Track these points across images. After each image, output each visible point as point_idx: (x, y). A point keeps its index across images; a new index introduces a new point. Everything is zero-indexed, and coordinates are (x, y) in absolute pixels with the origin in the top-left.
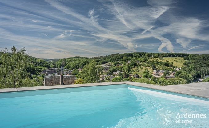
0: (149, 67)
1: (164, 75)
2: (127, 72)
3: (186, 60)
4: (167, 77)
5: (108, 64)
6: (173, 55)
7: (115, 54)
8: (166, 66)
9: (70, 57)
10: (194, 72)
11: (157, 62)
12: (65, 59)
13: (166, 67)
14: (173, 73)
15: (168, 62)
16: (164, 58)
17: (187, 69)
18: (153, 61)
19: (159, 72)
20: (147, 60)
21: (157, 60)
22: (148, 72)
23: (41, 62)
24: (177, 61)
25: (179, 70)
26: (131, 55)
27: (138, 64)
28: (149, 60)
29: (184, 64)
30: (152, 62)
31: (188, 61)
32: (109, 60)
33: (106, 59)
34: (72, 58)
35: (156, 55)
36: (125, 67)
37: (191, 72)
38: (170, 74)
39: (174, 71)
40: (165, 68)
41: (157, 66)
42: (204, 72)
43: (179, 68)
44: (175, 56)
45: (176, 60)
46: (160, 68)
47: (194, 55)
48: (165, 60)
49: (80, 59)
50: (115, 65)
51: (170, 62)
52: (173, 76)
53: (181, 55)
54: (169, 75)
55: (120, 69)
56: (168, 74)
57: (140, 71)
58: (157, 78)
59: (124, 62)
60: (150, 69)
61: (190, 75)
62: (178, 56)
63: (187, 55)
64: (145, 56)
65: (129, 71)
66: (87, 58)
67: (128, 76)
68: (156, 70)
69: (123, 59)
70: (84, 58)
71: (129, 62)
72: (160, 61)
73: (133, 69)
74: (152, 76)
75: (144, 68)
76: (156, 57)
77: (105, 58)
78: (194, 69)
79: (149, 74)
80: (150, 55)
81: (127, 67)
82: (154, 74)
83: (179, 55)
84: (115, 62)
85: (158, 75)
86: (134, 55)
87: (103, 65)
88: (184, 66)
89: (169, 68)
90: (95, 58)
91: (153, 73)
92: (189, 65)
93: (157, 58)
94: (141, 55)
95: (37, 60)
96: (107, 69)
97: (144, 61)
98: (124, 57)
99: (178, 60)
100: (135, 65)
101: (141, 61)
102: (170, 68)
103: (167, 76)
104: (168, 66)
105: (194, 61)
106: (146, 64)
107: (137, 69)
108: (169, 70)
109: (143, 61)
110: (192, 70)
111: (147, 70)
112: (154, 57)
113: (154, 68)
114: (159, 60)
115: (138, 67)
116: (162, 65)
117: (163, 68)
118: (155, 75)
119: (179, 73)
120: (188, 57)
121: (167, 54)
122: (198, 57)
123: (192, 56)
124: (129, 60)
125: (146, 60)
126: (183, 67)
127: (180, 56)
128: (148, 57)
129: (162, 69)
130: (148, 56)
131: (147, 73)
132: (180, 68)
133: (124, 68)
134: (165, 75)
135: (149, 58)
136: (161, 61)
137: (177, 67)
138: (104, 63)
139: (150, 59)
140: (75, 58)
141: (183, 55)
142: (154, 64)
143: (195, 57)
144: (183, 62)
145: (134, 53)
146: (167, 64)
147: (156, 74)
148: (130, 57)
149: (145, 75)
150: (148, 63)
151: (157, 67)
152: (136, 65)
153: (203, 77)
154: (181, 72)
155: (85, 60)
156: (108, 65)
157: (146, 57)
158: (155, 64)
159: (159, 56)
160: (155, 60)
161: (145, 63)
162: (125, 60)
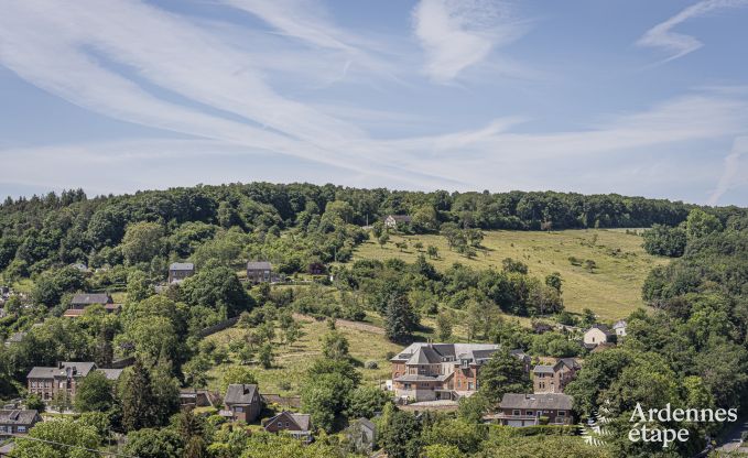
0: (360, 318)
1: (486, 386)
2: (159, 373)
3: (662, 253)
4: (508, 411)
6: (563, 216)
7: (52, 195)
8: (505, 306)
10: (722, 362)
11: (430, 273)
13: (508, 318)
14: (564, 370)
15: (524, 272)
16: (490, 240)
18: (398, 265)
19: (448, 368)
20: (346, 258)
21: (433, 252)
24: (592, 265)
25: (612, 339)
26: (195, 207)
27: (266, 291)
28: (365, 253)
29: (653, 291)
30: (389, 273)
31: (680, 267)
35: (416, 215)
36: (143, 325)
37: (700, 359)
38: (537, 380)
39: (570, 354)
40: (494, 329)
41: (425, 308)
43: (606, 328)
44: (578, 226)
45: (584, 254)
46: (456, 331)
47: (724, 217)
48: (499, 252)
50: (51, 300)
51: (537, 272)
52: (556, 399)
53: (624, 209)
54: (527, 386)
55: (95, 342)
56: (515, 376)
57: (280, 361)
58: (430, 418)
59: (135, 275)
60: (369, 341)
61: (691, 382)
62: (604, 225)
63: (674, 215)
64: (324, 219)
67: (174, 407)
68: (415, 348)
69: (125, 247)
71: (182, 273)
72: (457, 266)
73: (219, 338)
74: (385, 397)
75: (315, 333)
76: (420, 230)
78: (724, 332)
79: (356, 380)
80: (367, 209)
81: (161, 322)
82: (407, 385)
83: (608, 213)
84: (53, 275)
85: (435, 389)
86: (223, 212)
88: (651, 312)
89: (526, 323)
91: (393, 375)
92: (689, 296)
93: (427, 241)
94: (287, 205)
97: (317, 269)
98: (135, 232)
100: (237, 302)
101: (293, 268)
102: (539, 329)
103: (510, 401)
104: (524, 314)
105: (721, 265)
106: (337, 296)
107: (257, 340)
108: (525, 347)
109: (306, 263)
110: (713, 338)
111: (344, 346)
112: (403, 230)
113: (405, 330)
114: (448, 257)
115: (259, 320)
116: (472, 304)
117: (475, 330)
118: (412, 394)
119: (609, 373)
120: (680, 228)
121: (512, 201)
123: (711, 226)
124: (183, 253)
125: (333, 254)
126: (640, 316)
127: (615, 225)
128: (350, 228)
129: (473, 338)
130: (348, 217)
131: (345, 372)
132: (621, 330)
133: (136, 330)
134: (496, 390)
135: (361, 239)
136: (464, 261)
137: (590, 320)
139: (370, 252)
142: (403, 291)
143: (730, 234)
144: (643, 275)
145: (225, 192)
146: (510, 296)
147: (421, 386)
148: (191, 228)
149: (322, 391)
150: (353, 284)
151: (425, 322)
152: (248, 304)
154: (626, 362)
157: (330, 229)
158: (412, 296)
159: (442, 219)
160: (411, 259)
161: (327, 283)
162: (140, 256)
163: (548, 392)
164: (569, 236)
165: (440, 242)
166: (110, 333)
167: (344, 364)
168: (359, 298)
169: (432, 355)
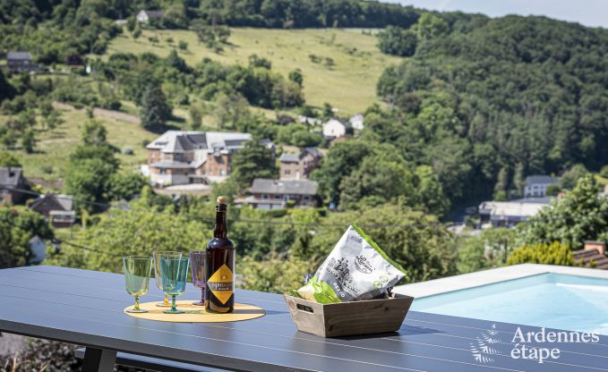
0: (116, 107)
1: (236, 172)
3: (394, 53)
4: (258, 195)
6: (304, 15)
8: (253, 100)
10: (447, 154)
11: (181, 66)
13: (254, 110)
14: (308, 158)
15: (268, 67)
16: (237, 35)
18: (151, 58)
19: (202, 157)
20: (101, 51)
21: (183, 46)
22: (108, 154)
24: (330, 62)
25: (350, 131)
27: (26, 80)
28: (119, 46)
29: (386, 87)
30: (142, 65)
31: (411, 67)
37: (430, 151)
38: (283, 167)
39: (311, 143)
40: (242, 119)
41: (178, 99)
42: (513, 146)
43: (345, 121)
44: (318, 25)
45: (323, 52)
46: (206, 121)
51: (281, 68)
52: (302, 184)
53: (360, 11)
54: (274, 173)
56: (264, 164)
57: (41, 146)
60: (124, 128)
61: (422, 171)
62: (342, 25)
63: (406, 18)
64: (80, 13)
68: (170, 137)
72: (207, 61)
75: (74, 121)
76: (170, 25)
78: (450, 126)
79: (116, 165)
82: (162, 170)
83: (346, 15)
85: (188, 175)
88: (385, 107)
89: (271, 115)
91: (149, 161)
92: (418, 93)
93: (178, 36)
97: (75, 60)
99: (340, 58)
101: (51, 59)
102: (284, 121)
103: (260, 185)
104: (269, 106)
105: (448, 66)
106: (94, 86)
107: (19, 126)
108: (271, 137)
109: (65, 55)
110: (441, 131)
111: (102, 133)
112: (154, 24)
113: (159, 120)
114: (197, 54)
115: (20, 108)
116: (221, 97)
117: (225, 120)
118: (165, 179)
119: (351, 161)
120: (412, 30)
122: (477, 38)
123: (440, 28)
125: (90, 46)
126: (375, 110)
127: (351, 25)
128: (105, 22)
129: (222, 128)
130: (102, 11)
131: (106, 157)
132: (358, 124)
134: (246, 177)
135: (115, 32)
136: (213, 56)
137: (329, 114)
139: (125, 45)
142: (157, 83)
143: (456, 36)
144: (377, 73)
146: (256, 89)
147: (175, 171)
149: (85, 172)
150: (110, 75)
151: (177, 112)
152: (9, 92)
153: (509, 185)
154: (366, 152)
157: (85, 22)
158: (166, 87)
159: (191, 15)
160: (163, 53)
161: (84, 73)
163: (293, 178)
164: (308, 36)
165: (189, 37)
167: (101, 150)
168: (115, 88)
169: (183, 142)
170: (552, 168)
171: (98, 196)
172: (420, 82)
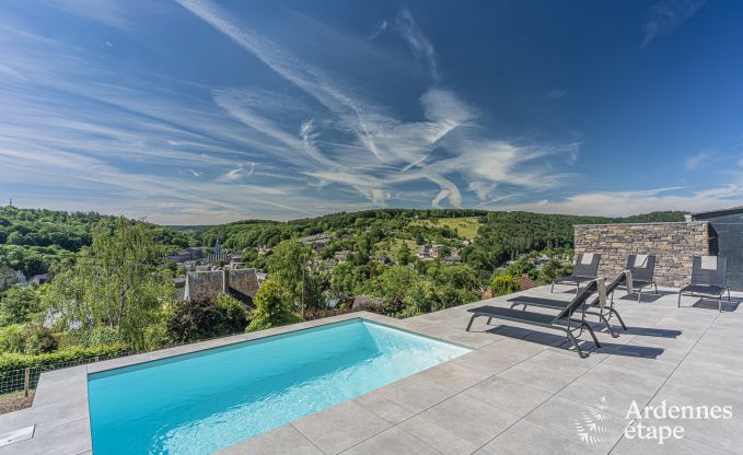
0: (410, 239)
1: (440, 254)
2: (364, 252)
3: (482, 222)
4: (446, 260)
5: (323, 236)
6: (457, 214)
7: (339, 213)
8: (444, 236)
9: (236, 221)
10: (497, 248)
11: (426, 229)
12: (224, 226)
13: (445, 238)
14: (459, 250)
15: (449, 228)
16: (440, 220)
17: (484, 241)
18: (419, 227)
19: (431, 250)
20: (406, 225)
21: (427, 223)
22: (408, 251)
23: (167, 234)
24: (465, 226)
25: (470, 244)
26: (371, 214)
27: (388, 233)
29: (480, 231)
30: (416, 229)
31: (486, 226)
32: (326, 225)
33: (319, 223)
34: (241, 223)
35: (423, 215)
36: (361, 242)
37: (492, 248)
38: (452, 253)
39: (460, 247)
40: (442, 241)
41: (425, 236)
42: (516, 246)
44: (462, 216)
45: (463, 223)
46: (433, 242)
47: (497, 213)
48: (442, 224)
49: (260, 225)
50: (339, 236)
51: (452, 227)
52: (457, 257)
53: (473, 212)
54: (450, 254)
55: (350, 246)
56: (448, 252)
57: (392, 249)
58: (427, 262)
59: (358, 230)
60: (412, 244)
61: (490, 253)
63: (484, 214)
64: (401, 217)
65: (369, 248)
66: (275, 223)
67: (368, 260)
68: (423, 246)
69: (356, 224)
70: (269, 222)
71: (369, 230)
72: (433, 227)
73: (378, 244)
74: (416, 258)
75: (400, 242)
76: (424, 218)
77: (316, 221)
78: (497, 241)
79: (410, 254)
80: (411, 214)
81: (364, 241)
82: (421, 254)
83: (468, 214)
84: (340, 231)
85: (427, 255)
86: (378, 215)
87: (314, 237)
88: (479, 236)
89: (449, 240)
90: (295, 222)
91: (418, 252)
92: (488, 233)
93: (425, 221)
94: (392, 214)
95: (155, 230)
96: (323, 245)
97: (400, 228)
98: (358, 220)
99: (467, 224)
100: (381, 236)
101: (394, 228)
102: (453, 241)
103: (446, 258)
104: (449, 237)
105: (497, 225)
106: (405, 234)
107: (386, 244)
108: (449, 245)
109: (397, 227)
111: (406, 246)
112: (419, 218)
113: (421, 242)
114: (430, 225)
115: (387, 240)
116: (437, 235)
117: (437, 241)
118: (423, 257)
119: (469, 251)
120: (486, 216)
121: (446, 211)
122: (504, 218)
123: (494, 216)
124: (369, 225)
125: (404, 224)
126: (477, 237)
127: (470, 216)
128: (407, 218)
130: (406, 216)
132: (472, 241)
134: (442, 256)
135: (410, 221)
137: (465, 239)
138: (314, 233)
139: (412, 224)
140: (247, 222)
141: (477, 214)
142: (420, 233)
143: (498, 217)
144: (477, 228)
145: (378, 211)
146: (445, 233)
147: (425, 255)
148: (370, 219)
149: (402, 256)
150: (408, 231)
151: (425, 239)
152: (384, 236)
153: (515, 256)
154: (474, 248)
155: (270, 227)
156: (323, 238)
157: (403, 219)
158: (422, 234)
159: (429, 216)
160: (422, 225)
161: (402, 231)
162: (359, 226)
163: (455, 255)
164: (459, 219)
165: (428, 221)
166: (353, 243)
167: (406, 250)
168: (409, 234)
169: (427, 248)
170: (527, 251)
171: (405, 261)
172: (488, 230)
